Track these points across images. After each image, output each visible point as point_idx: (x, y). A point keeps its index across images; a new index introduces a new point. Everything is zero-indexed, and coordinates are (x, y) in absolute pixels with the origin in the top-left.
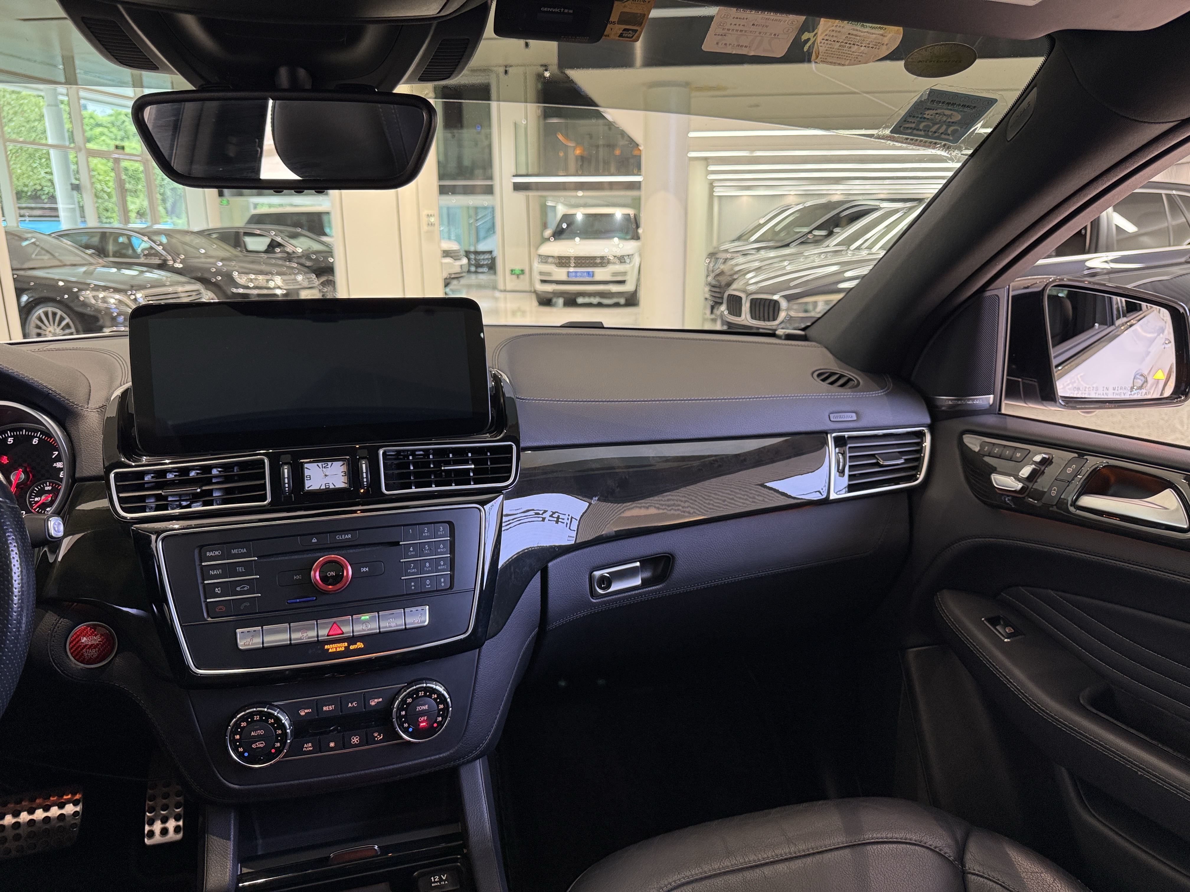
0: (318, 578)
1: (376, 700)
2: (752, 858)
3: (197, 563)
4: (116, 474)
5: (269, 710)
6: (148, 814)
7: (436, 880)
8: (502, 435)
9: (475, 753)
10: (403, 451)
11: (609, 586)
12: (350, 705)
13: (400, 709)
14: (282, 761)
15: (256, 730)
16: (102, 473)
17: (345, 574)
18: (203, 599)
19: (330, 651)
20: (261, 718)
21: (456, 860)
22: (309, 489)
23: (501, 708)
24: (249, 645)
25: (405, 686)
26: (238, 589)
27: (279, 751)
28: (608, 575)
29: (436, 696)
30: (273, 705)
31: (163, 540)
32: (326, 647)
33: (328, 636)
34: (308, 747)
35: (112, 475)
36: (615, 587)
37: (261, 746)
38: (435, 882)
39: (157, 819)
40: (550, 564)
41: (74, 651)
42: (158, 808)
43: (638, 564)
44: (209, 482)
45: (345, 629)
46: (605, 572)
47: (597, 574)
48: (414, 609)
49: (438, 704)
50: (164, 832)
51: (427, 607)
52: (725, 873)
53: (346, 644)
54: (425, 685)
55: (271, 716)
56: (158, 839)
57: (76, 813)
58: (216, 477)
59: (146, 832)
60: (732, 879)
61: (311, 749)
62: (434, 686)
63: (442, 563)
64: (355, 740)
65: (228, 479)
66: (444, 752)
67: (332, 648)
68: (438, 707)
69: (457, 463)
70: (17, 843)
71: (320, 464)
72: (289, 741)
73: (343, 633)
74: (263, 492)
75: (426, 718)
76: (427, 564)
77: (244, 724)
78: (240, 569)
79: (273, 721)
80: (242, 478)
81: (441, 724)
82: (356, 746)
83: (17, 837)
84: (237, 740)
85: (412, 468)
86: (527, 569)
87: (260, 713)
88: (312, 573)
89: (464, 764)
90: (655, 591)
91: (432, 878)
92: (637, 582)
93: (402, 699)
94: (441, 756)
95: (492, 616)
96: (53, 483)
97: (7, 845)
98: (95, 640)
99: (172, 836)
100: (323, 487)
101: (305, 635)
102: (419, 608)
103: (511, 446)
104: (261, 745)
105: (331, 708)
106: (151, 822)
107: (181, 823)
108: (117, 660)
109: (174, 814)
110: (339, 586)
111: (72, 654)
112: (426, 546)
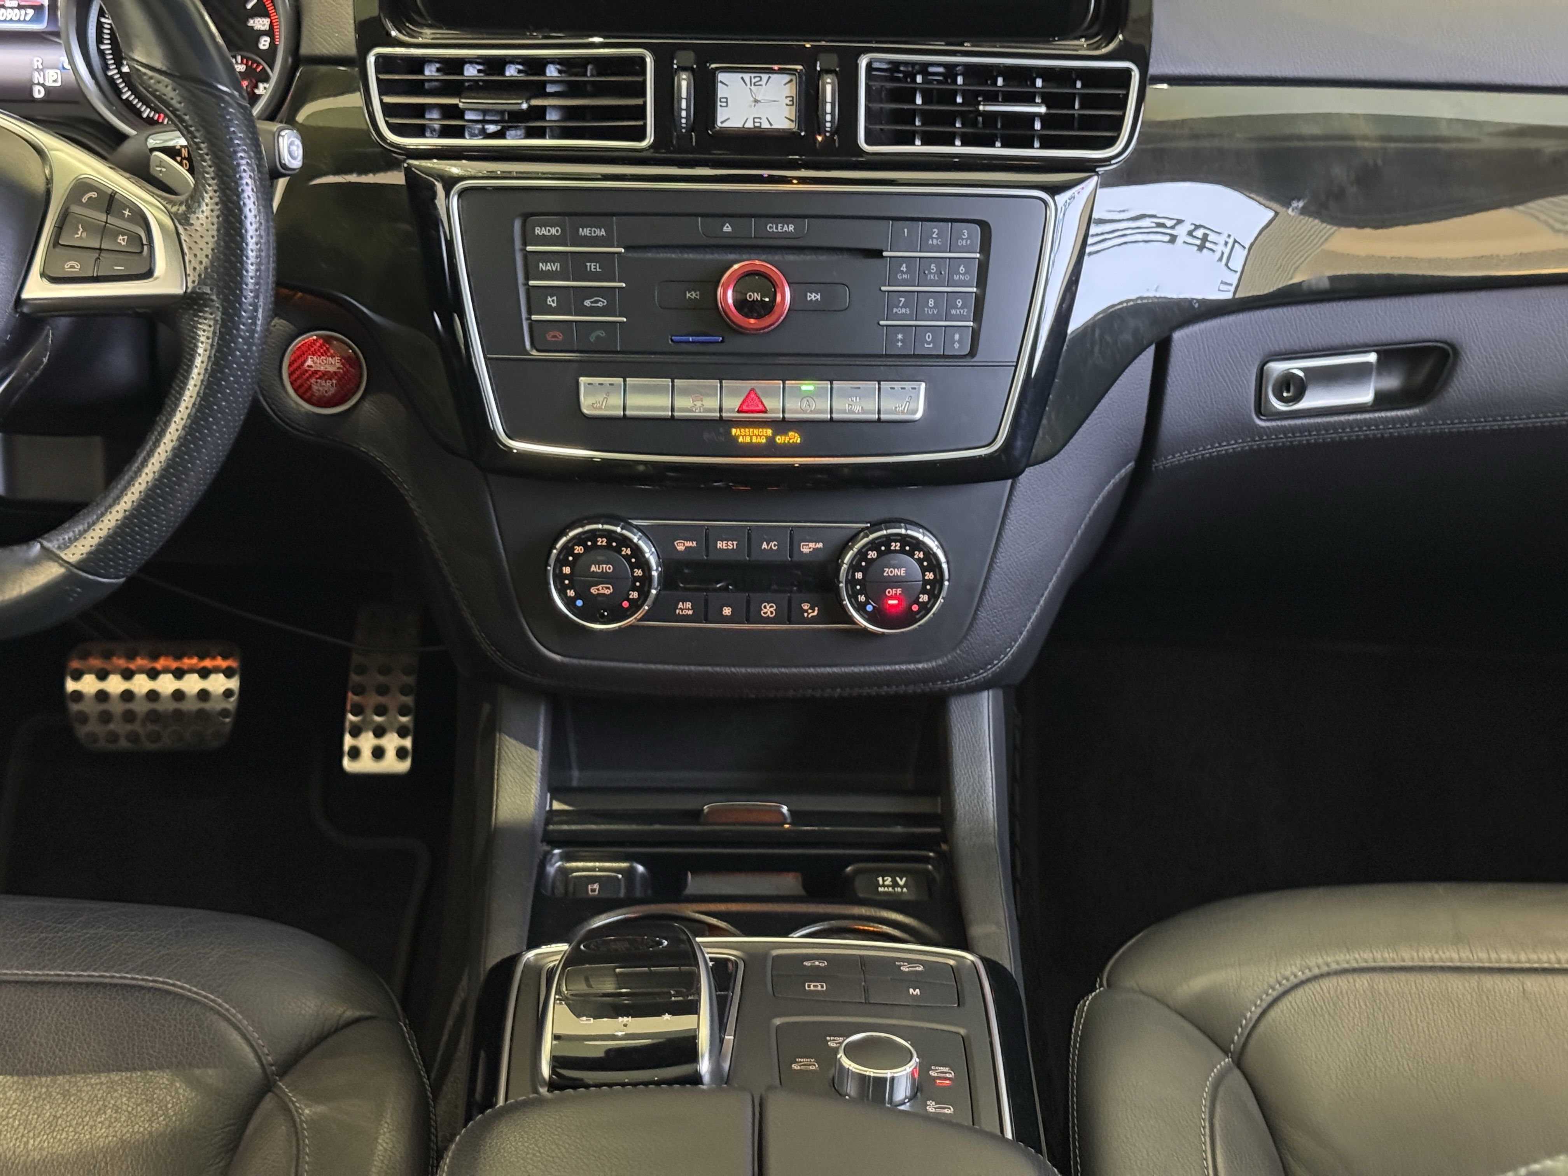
0: (730, 301)
1: (812, 545)
3: (518, 244)
4: (378, 57)
5: (625, 532)
6: (350, 717)
7: (886, 883)
8: (1112, 46)
9: (984, 675)
10: (906, 63)
11: (1298, 398)
12: (765, 546)
13: (854, 567)
14: (638, 627)
15: (599, 563)
16: (352, 51)
17: (779, 299)
18: (524, 315)
19: (741, 440)
20: (609, 543)
21: (927, 860)
22: (725, 125)
23: (1042, 602)
24: (600, 408)
25: (867, 528)
26: (587, 303)
27: (635, 606)
28: (1301, 374)
29: (921, 555)
30: (631, 524)
31: (461, 194)
32: (734, 431)
33: (739, 411)
34: (685, 608)
35: (371, 60)
36: (1313, 400)
37: (607, 592)
38: (884, 886)
39: (367, 730)
40: (1177, 335)
41: (298, 378)
42: (369, 711)
43: (1372, 357)
44: (539, 89)
45: (769, 403)
46: (1296, 367)
47: (1278, 367)
48: (897, 385)
49: (924, 570)
50: (378, 753)
51: (923, 385)
53: (769, 432)
54: (903, 531)
55: (625, 541)
56: (365, 765)
57: (228, 693)
58: (554, 82)
59: (346, 748)
61: (690, 612)
62: (920, 537)
63: (959, 303)
64: (768, 610)
65: (573, 90)
66: (927, 661)
67: (744, 436)
68: (924, 575)
69: (1011, 98)
70: (129, 727)
71: (747, 77)
72: (654, 592)
73: (765, 412)
74: (640, 123)
75: (899, 591)
76: (931, 302)
77: (579, 550)
78: (592, 267)
79: (629, 552)
80: (600, 90)
81: (925, 608)
82: (768, 620)
83: (129, 716)
84: (566, 576)
85: (919, 101)
86: (1127, 337)
87: (609, 535)
88: (720, 291)
89: (962, 692)
90: (1402, 420)
91: (880, 879)
92: (1365, 395)
93: (860, 552)
94: (920, 666)
95: (1044, 421)
96: (248, 59)
97: (112, 726)
98: (330, 364)
99: (392, 765)
100: (750, 125)
101: (699, 404)
102: (908, 385)
103: (1128, 71)
104: (605, 590)
105: (731, 545)
106: (356, 732)
107: (408, 743)
108: (367, 405)
109: (396, 726)
110: (767, 320)
111: (292, 384)
112: (933, 266)
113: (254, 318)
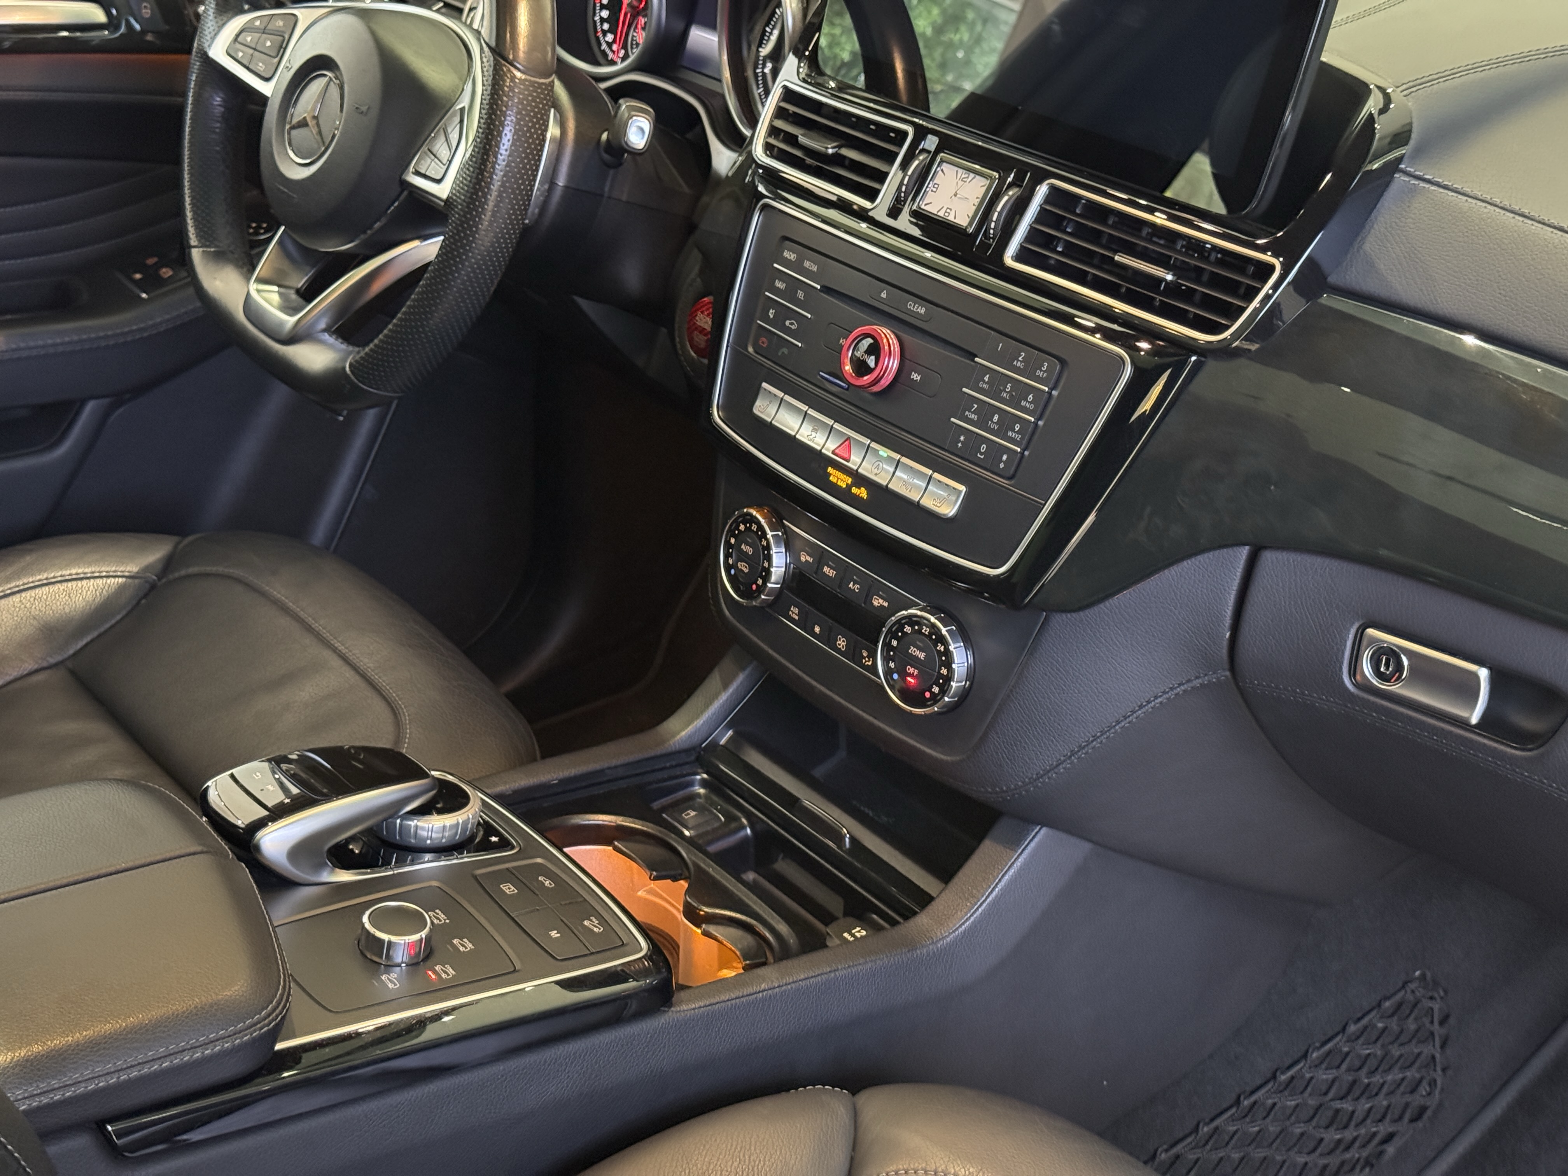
1: (881, 602)
5: (765, 526)
12: (851, 585)
14: (767, 612)
15: (747, 544)
19: (831, 478)
22: (926, 207)
24: (761, 411)
26: (787, 323)
27: (759, 591)
29: (942, 649)
32: (830, 470)
33: (835, 452)
34: (795, 612)
37: (745, 570)
45: (853, 455)
49: (941, 663)
51: (966, 490)
53: (850, 481)
54: (935, 620)
55: (764, 535)
61: (797, 618)
62: (946, 632)
63: (1017, 427)
64: (842, 643)
67: (834, 476)
68: (940, 668)
69: (1145, 255)
71: (960, 171)
73: (848, 461)
74: (880, 187)
75: (916, 672)
76: (996, 418)
77: (742, 527)
78: (800, 294)
79: (764, 543)
81: (935, 699)
82: (840, 652)
85: (1069, 231)
87: (758, 524)
93: (898, 620)
101: (814, 435)
102: (954, 484)
103: (1269, 266)
104: (745, 568)
105: (832, 574)
112: (1009, 386)
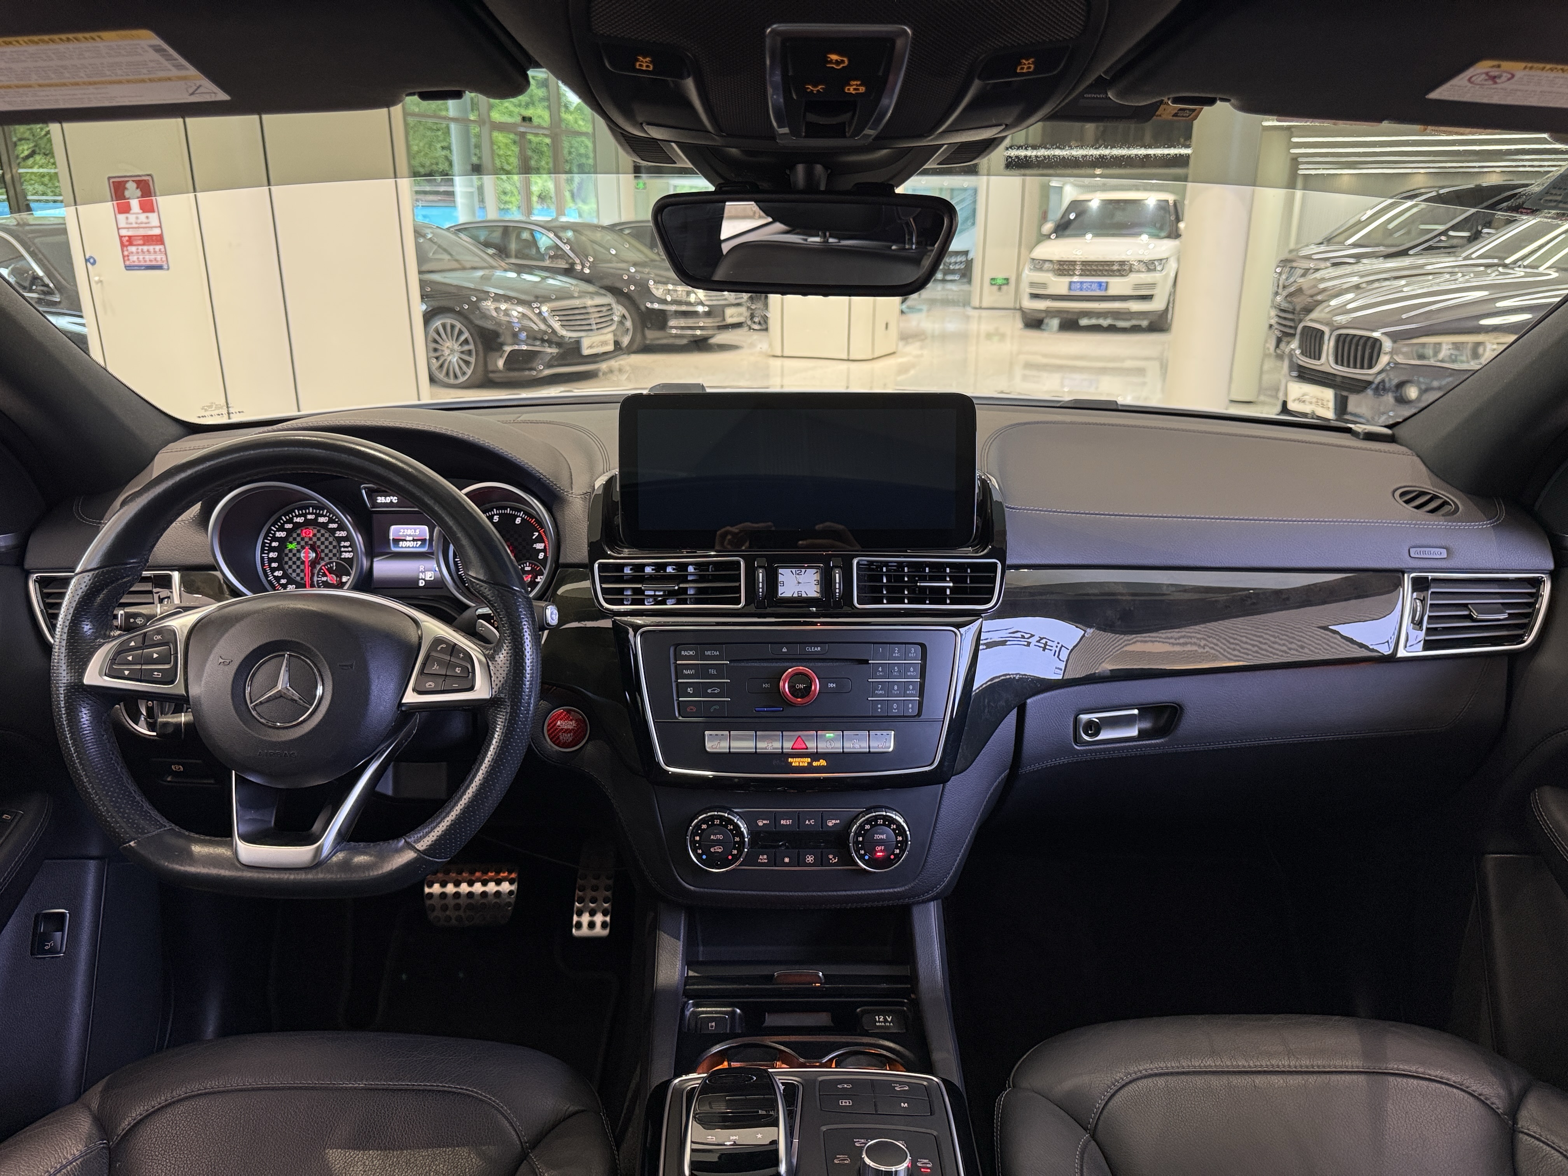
0: (787, 690)
1: (834, 821)
2: (1242, 1063)
3: (672, 661)
4: (600, 564)
5: (730, 816)
6: (577, 904)
7: (880, 1020)
8: (985, 551)
9: (931, 894)
10: (877, 562)
11: (1097, 733)
12: (807, 822)
13: (857, 834)
14: (737, 870)
15: (715, 834)
16: (586, 561)
17: (813, 688)
18: (675, 698)
19: (793, 764)
20: (721, 822)
21: (903, 1004)
22: (782, 595)
23: (962, 851)
24: (716, 748)
25: (864, 811)
26: (709, 691)
27: (736, 858)
28: (1097, 721)
29: (895, 827)
30: (733, 811)
31: (641, 635)
32: (790, 760)
33: (792, 749)
34: (763, 858)
35: (596, 566)
36: (1104, 735)
37: (720, 850)
38: (879, 1022)
39: (586, 912)
40: (1029, 701)
41: (551, 733)
42: (587, 900)
43: (1136, 712)
44: (684, 579)
45: (809, 745)
46: (1094, 717)
47: (1084, 717)
48: (879, 733)
49: (897, 835)
50: (592, 925)
51: (893, 732)
52: (1206, 1073)
53: (809, 760)
54: (884, 813)
55: (731, 822)
56: (585, 931)
57: (511, 892)
58: (691, 574)
59: (574, 922)
60: (1214, 1081)
61: (766, 861)
62: (894, 817)
63: (911, 687)
64: (810, 859)
65: (701, 579)
66: (899, 887)
67: (795, 762)
68: (897, 838)
69: (932, 579)
70: (457, 913)
71: (794, 570)
72: (746, 850)
73: (807, 748)
74: (738, 595)
75: (883, 847)
76: (896, 688)
77: (704, 826)
78: (713, 671)
79: (732, 827)
80: (716, 579)
81: (898, 857)
82: (810, 865)
83: (457, 907)
84: (697, 842)
85: (885, 581)
86: (1002, 703)
87: (721, 818)
88: (781, 684)
89: (918, 903)
90: (1155, 745)
91: (877, 1017)
92: (1133, 732)
93: (860, 825)
94: (896, 890)
95: (960, 750)
96: (532, 564)
97: (448, 913)
98: (570, 725)
99: (598, 931)
100: (796, 595)
101: (770, 745)
102: (885, 733)
103: (996, 564)
104: (719, 849)
105: (788, 822)
106: (580, 914)
107: (608, 919)
108: (589, 747)
109: (602, 909)
110: (806, 699)
111: (549, 736)
112: (896, 668)
113: (529, 704)
